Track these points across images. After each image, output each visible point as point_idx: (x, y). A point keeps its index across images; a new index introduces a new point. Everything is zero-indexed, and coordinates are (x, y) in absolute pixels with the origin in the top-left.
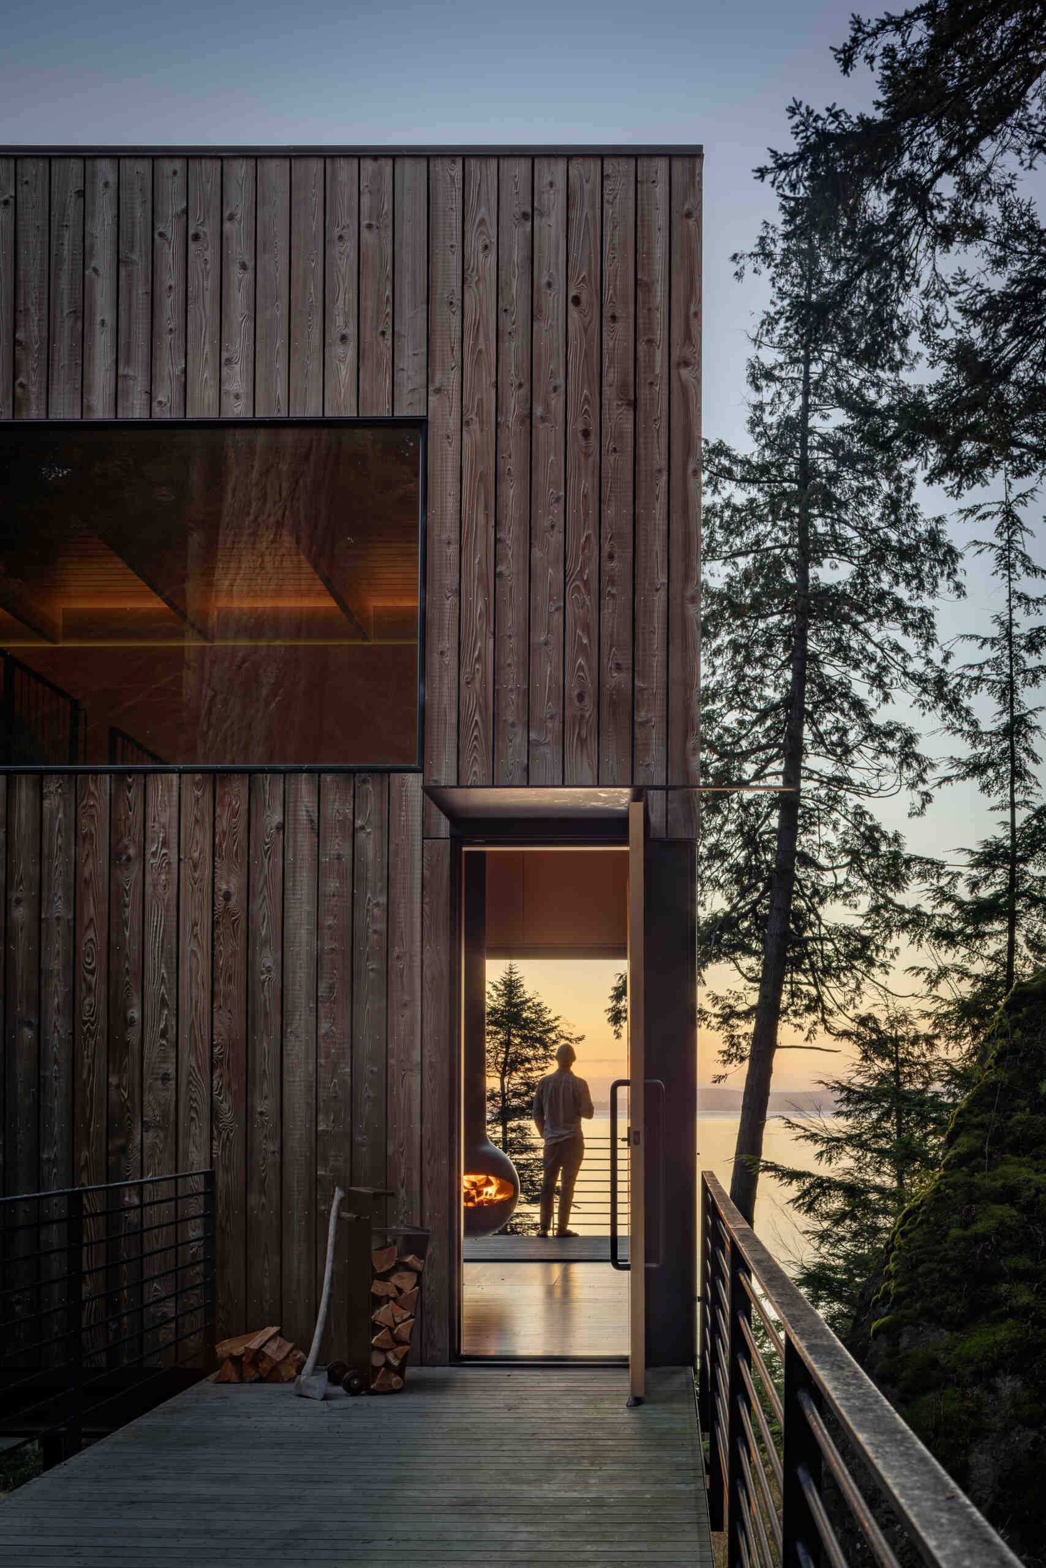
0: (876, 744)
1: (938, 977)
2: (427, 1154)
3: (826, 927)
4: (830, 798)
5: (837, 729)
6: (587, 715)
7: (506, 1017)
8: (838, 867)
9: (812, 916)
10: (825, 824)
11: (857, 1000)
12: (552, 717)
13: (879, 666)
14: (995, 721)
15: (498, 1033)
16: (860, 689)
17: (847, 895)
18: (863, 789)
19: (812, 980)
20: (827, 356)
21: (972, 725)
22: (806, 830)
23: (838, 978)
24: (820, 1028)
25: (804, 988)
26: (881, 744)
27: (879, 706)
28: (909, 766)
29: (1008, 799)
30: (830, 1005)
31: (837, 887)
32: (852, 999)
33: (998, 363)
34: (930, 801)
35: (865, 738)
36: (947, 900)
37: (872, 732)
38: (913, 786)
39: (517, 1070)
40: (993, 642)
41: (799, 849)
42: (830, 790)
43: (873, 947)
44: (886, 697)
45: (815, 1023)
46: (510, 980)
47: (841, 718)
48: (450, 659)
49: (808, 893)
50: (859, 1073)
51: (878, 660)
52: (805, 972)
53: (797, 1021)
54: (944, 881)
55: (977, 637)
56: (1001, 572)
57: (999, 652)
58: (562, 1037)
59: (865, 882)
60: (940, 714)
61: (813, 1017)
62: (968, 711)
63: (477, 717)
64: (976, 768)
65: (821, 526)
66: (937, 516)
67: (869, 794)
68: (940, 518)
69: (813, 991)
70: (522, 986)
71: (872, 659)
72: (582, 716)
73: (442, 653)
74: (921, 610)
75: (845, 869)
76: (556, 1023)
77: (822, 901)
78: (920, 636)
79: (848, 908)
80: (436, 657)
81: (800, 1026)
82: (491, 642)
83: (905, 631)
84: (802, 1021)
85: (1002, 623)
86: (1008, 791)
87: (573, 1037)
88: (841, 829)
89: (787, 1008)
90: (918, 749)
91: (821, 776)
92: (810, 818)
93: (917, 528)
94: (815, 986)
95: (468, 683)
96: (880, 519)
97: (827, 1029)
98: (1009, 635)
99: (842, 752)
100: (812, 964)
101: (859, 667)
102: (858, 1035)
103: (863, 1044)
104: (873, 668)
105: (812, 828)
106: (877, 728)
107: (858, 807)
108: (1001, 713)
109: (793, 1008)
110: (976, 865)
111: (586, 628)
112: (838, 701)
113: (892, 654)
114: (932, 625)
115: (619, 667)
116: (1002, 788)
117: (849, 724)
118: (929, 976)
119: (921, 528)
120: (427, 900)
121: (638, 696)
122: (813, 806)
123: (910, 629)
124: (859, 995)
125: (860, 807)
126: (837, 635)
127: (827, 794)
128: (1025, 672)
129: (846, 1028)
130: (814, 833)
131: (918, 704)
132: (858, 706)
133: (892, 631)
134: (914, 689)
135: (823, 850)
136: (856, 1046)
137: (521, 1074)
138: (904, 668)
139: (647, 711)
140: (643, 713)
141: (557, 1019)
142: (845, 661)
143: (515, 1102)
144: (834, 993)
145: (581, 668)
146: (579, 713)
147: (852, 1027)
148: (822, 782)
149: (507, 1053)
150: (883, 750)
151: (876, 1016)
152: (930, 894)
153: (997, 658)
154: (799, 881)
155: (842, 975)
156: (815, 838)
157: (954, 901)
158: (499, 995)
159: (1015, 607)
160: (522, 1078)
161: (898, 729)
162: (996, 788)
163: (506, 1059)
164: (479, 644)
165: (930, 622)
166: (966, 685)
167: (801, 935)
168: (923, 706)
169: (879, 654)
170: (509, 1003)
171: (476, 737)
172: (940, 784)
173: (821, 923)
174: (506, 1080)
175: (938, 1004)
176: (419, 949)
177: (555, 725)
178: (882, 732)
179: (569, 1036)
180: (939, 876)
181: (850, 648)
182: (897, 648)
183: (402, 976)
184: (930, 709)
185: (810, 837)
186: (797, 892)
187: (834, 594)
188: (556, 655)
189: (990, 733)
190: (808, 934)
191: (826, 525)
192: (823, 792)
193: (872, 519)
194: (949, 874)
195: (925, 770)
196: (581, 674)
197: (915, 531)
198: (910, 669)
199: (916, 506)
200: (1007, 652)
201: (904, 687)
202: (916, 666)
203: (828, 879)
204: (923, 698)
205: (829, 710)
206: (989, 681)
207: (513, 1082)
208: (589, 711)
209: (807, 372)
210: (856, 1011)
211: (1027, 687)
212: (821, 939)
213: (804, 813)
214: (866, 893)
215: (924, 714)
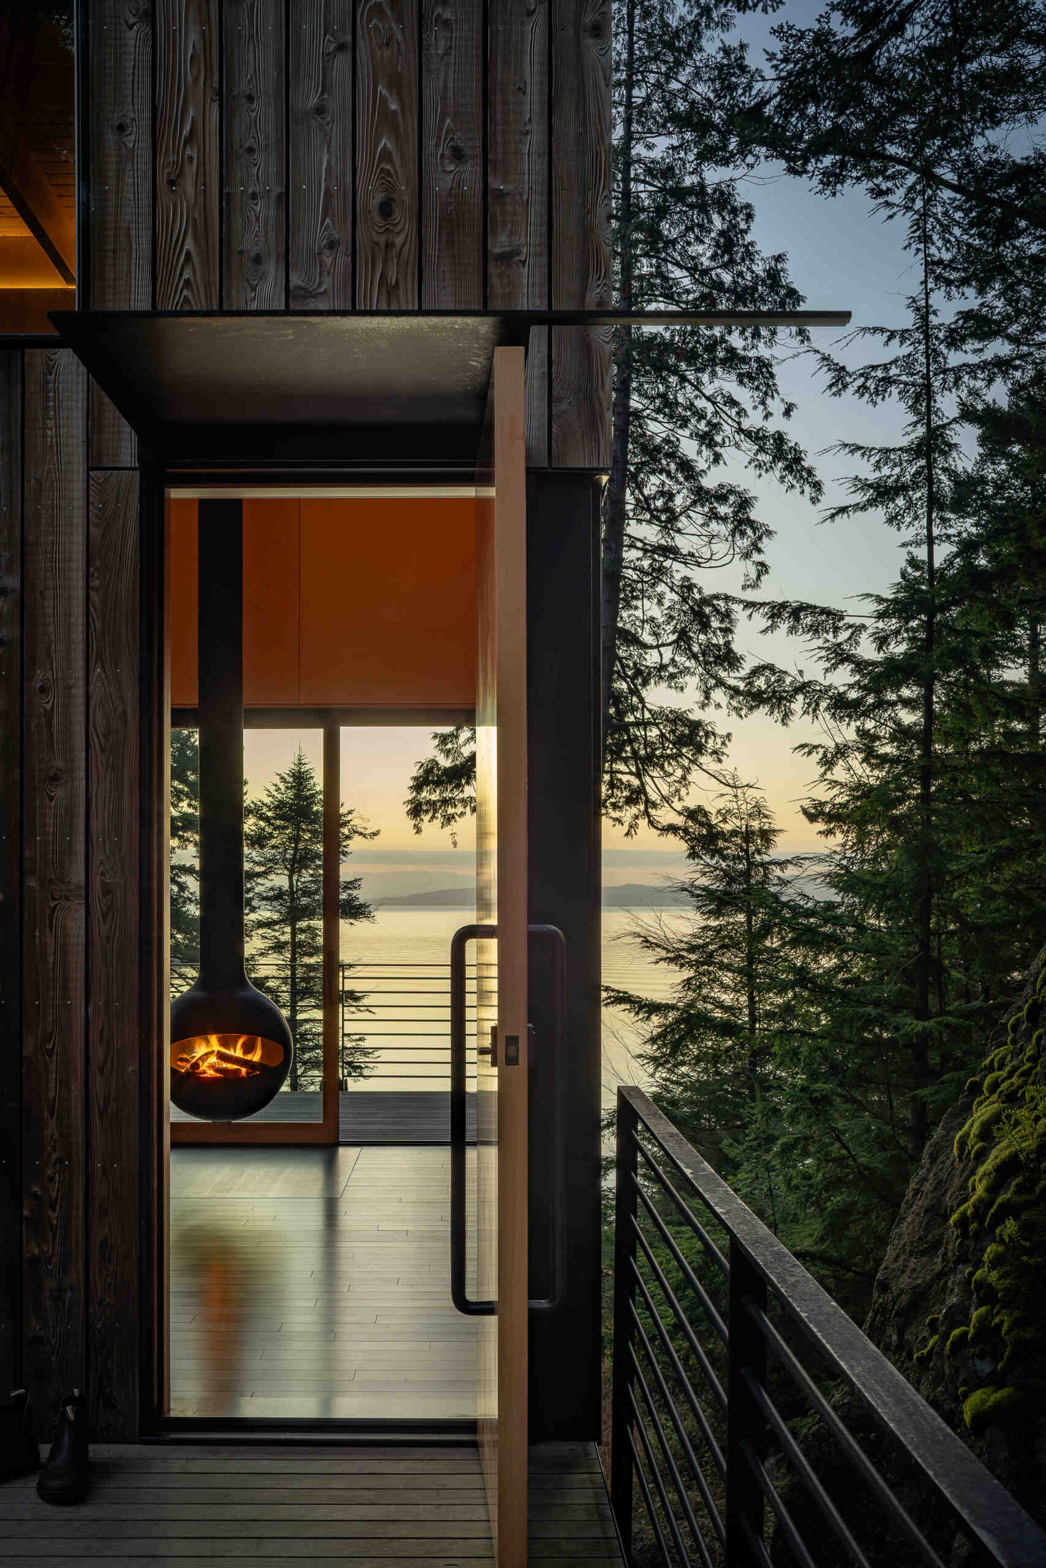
0: (706, 509)
1: (835, 756)
2: (98, 1053)
3: (650, 711)
4: (653, 569)
5: (662, 493)
6: (399, 241)
7: (294, 811)
8: (663, 645)
9: (635, 699)
10: (649, 598)
11: (683, 791)
12: (332, 245)
13: (709, 423)
14: (907, 434)
15: (287, 828)
16: (689, 447)
17: (672, 676)
18: (691, 559)
19: (634, 769)
20: (652, 78)
21: (814, 487)
22: (628, 606)
23: (662, 768)
24: (643, 823)
25: (625, 778)
26: (711, 509)
27: (709, 468)
28: (743, 534)
29: (925, 531)
30: (654, 796)
31: (663, 667)
32: (678, 791)
33: (893, 10)
34: (767, 572)
35: (694, 503)
36: (842, 661)
37: (701, 495)
38: (747, 555)
39: (307, 867)
40: (904, 335)
41: (620, 625)
42: (654, 560)
43: (701, 733)
44: (717, 458)
45: (637, 817)
46: (299, 772)
47: (667, 481)
48: (138, 138)
49: (630, 673)
50: (704, 874)
51: (709, 416)
52: (625, 761)
53: (616, 814)
54: (843, 636)
55: (882, 330)
56: (914, 247)
57: (911, 348)
58: (355, 832)
59: (693, 661)
60: (778, 474)
61: (633, 810)
62: (810, 472)
63: (189, 245)
64: (883, 493)
65: (645, 267)
66: (776, 254)
67: (698, 564)
68: (780, 256)
69: (636, 782)
70: (312, 777)
71: (701, 415)
72: (389, 245)
73: (121, 128)
74: (758, 360)
75: (671, 648)
76: (349, 818)
77: (645, 683)
78: (757, 388)
79: (673, 690)
80: (111, 137)
81: (619, 821)
82: (215, 107)
83: (741, 382)
84: (623, 814)
85: (918, 309)
86: (924, 522)
87: (367, 832)
88: (667, 604)
89: (605, 801)
90: (754, 514)
91: (645, 544)
92: (631, 592)
93: (754, 268)
94: (638, 775)
95: (171, 183)
96: (713, 258)
97: (651, 823)
98: (924, 326)
99: (669, 520)
100: (635, 753)
101: (686, 426)
102: (686, 830)
103: (691, 839)
104: (703, 426)
105: (634, 603)
106: (707, 492)
107: (686, 579)
108: (915, 424)
109: (613, 800)
110: (881, 616)
111: (396, 84)
112: (664, 462)
113: (726, 409)
114: (772, 376)
115: (458, 155)
116: (916, 518)
117: (675, 488)
118: (825, 755)
119: (759, 269)
120: (96, 583)
121: (495, 208)
122: (635, 577)
123: (746, 380)
124: (685, 786)
125: (688, 579)
126: (662, 388)
127: (651, 565)
128: (945, 371)
129: (671, 822)
130: (636, 608)
131: (753, 465)
132: (686, 466)
133: (726, 383)
134: (749, 446)
135: (647, 627)
136: (682, 842)
137: (311, 872)
138: (739, 423)
139: (511, 234)
140: (503, 238)
141: (350, 813)
142: (671, 417)
143: (304, 901)
144: (656, 785)
145: (386, 155)
146: (382, 240)
147: (679, 821)
148: (645, 551)
149: (296, 849)
150: (714, 516)
151: (707, 809)
152: (823, 653)
153: (909, 355)
154: (620, 659)
155: (666, 764)
156: (639, 613)
157: (852, 662)
158: (287, 788)
159: (932, 290)
160: (312, 875)
161: (731, 491)
162: (908, 519)
163: (295, 855)
164: (191, 112)
165: (768, 372)
166: (873, 386)
167: (622, 720)
168: (759, 466)
169: (710, 409)
170: (297, 796)
171: (187, 283)
172: (833, 516)
173: (644, 706)
174: (295, 878)
175: (836, 791)
176: (81, 674)
177: (337, 262)
178: (712, 496)
179: (363, 831)
180: (836, 629)
181: (677, 404)
182: (732, 402)
183: (49, 724)
184: (767, 471)
185: (632, 612)
186: (618, 672)
187: (659, 345)
188: (339, 132)
189: (900, 449)
190: (630, 718)
191: (651, 266)
192: (646, 563)
193: (703, 259)
194: (851, 626)
195: (760, 538)
196: (388, 167)
197: (752, 272)
198: (746, 425)
199: (752, 244)
200: (922, 347)
201: (737, 446)
202: (754, 420)
203: (652, 658)
204: (759, 457)
205: (653, 472)
206: (901, 382)
207: (303, 880)
208: (403, 237)
209: (630, 96)
210: (682, 804)
211: (946, 393)
212: (644, 724)
213: (625, 585)
214: (693, 674)
215: (760, 476)
